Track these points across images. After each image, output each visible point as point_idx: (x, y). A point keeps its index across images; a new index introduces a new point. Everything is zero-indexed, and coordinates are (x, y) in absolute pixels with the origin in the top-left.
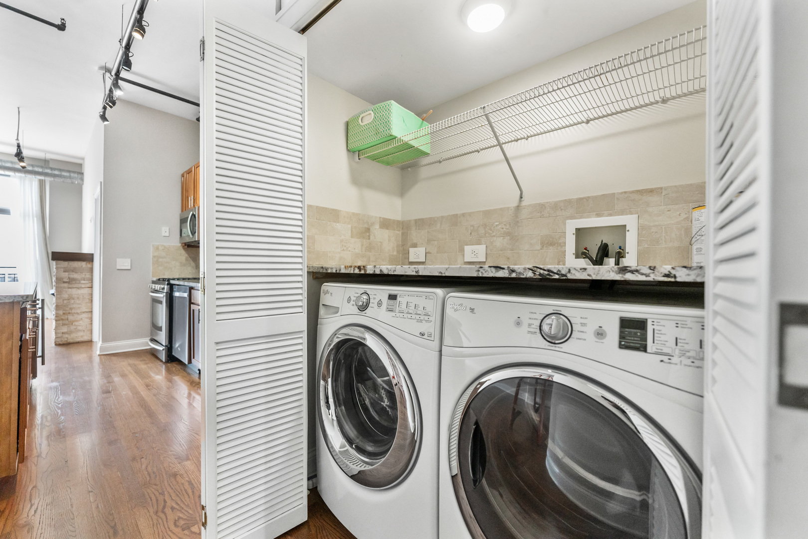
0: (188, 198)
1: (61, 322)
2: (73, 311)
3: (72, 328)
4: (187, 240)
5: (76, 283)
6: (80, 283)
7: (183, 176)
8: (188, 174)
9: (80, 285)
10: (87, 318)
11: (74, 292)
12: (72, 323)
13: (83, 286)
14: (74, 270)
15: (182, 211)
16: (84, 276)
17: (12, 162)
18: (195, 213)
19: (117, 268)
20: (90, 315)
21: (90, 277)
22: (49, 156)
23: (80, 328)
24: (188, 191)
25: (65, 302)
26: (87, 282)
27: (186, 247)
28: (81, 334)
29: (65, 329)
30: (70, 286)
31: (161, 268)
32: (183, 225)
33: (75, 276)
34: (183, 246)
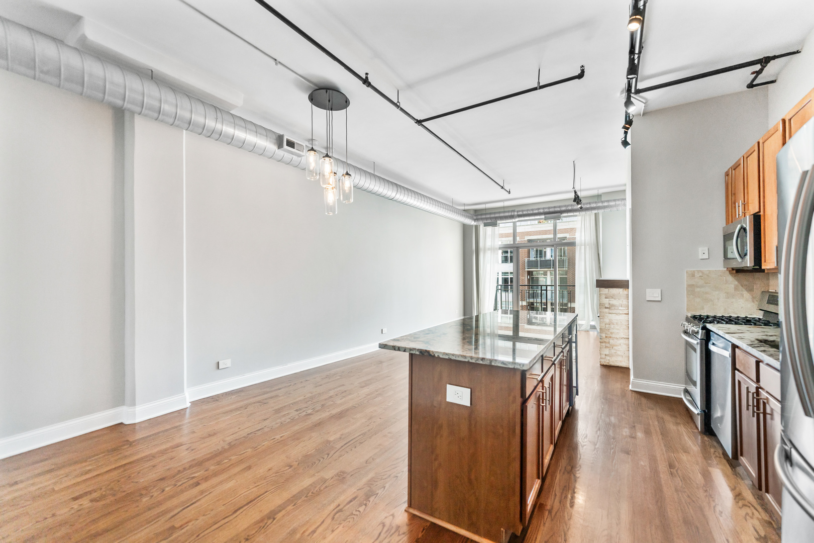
0: (735, 203)
1: (604, 344)
2: (613, 336)
3: (613, 351)
4: (735, 265)
5: (615, 309)
6: (618, 309)
7: (727, 174)
8: (734, 169)
9: (618, 311)
10: (625, 344)
11: (614, 317)
12: (612, 346)
13: (621, 312)
14: (612, 297)
15: (727, 223)
16: (621, 303)
17: (571, 205)
18: (745, 226)
19: (648, 299)
20: (627, 342)
21: (627, 303)
22: (601, 191)
23: (619, 353)
24: (734, 194)
25: (607, 326)
26: (624, 308)
27: (735, 271)
28: (620, 359)
29: (607, 351)
30: (611, 311)
31: (698, 300)
32: (727, 243)
33: (613, 302)
34: (730, 271)
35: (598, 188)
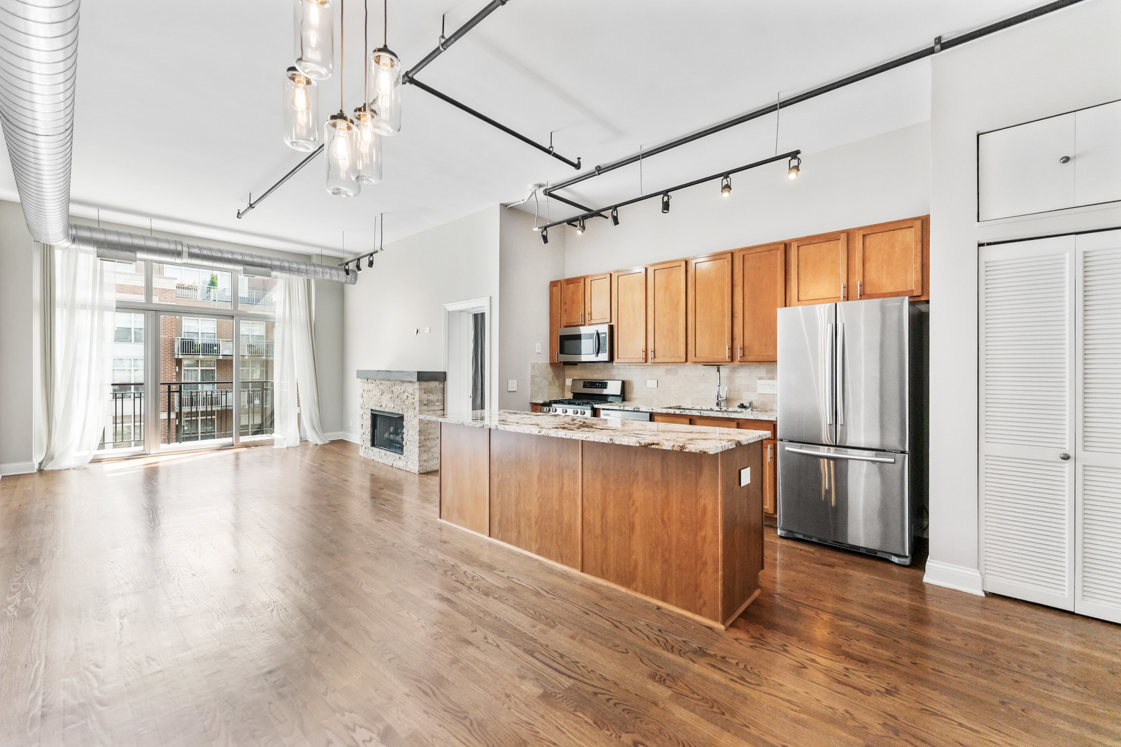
2: (430, 437)
3: (430, 455)
5: (432, 406)
6: (435, 405)
7: (554, 285)
9: (435, 408)
12: (430, 449)
14: (431, 391)
15: (552, 325)
16: (438, 397)
19: (508, 390)
21: (442, 398)
23: (434, 456)
25: (425, 426)
26: (440, 404)
28: (435, 462)
29: (425, 457)
30: (429, 409)
33: (431, 397)
34: (553, 364)
35: (322, 247)
